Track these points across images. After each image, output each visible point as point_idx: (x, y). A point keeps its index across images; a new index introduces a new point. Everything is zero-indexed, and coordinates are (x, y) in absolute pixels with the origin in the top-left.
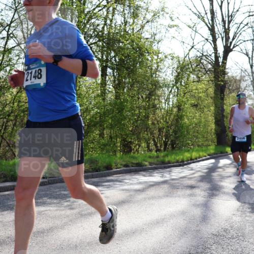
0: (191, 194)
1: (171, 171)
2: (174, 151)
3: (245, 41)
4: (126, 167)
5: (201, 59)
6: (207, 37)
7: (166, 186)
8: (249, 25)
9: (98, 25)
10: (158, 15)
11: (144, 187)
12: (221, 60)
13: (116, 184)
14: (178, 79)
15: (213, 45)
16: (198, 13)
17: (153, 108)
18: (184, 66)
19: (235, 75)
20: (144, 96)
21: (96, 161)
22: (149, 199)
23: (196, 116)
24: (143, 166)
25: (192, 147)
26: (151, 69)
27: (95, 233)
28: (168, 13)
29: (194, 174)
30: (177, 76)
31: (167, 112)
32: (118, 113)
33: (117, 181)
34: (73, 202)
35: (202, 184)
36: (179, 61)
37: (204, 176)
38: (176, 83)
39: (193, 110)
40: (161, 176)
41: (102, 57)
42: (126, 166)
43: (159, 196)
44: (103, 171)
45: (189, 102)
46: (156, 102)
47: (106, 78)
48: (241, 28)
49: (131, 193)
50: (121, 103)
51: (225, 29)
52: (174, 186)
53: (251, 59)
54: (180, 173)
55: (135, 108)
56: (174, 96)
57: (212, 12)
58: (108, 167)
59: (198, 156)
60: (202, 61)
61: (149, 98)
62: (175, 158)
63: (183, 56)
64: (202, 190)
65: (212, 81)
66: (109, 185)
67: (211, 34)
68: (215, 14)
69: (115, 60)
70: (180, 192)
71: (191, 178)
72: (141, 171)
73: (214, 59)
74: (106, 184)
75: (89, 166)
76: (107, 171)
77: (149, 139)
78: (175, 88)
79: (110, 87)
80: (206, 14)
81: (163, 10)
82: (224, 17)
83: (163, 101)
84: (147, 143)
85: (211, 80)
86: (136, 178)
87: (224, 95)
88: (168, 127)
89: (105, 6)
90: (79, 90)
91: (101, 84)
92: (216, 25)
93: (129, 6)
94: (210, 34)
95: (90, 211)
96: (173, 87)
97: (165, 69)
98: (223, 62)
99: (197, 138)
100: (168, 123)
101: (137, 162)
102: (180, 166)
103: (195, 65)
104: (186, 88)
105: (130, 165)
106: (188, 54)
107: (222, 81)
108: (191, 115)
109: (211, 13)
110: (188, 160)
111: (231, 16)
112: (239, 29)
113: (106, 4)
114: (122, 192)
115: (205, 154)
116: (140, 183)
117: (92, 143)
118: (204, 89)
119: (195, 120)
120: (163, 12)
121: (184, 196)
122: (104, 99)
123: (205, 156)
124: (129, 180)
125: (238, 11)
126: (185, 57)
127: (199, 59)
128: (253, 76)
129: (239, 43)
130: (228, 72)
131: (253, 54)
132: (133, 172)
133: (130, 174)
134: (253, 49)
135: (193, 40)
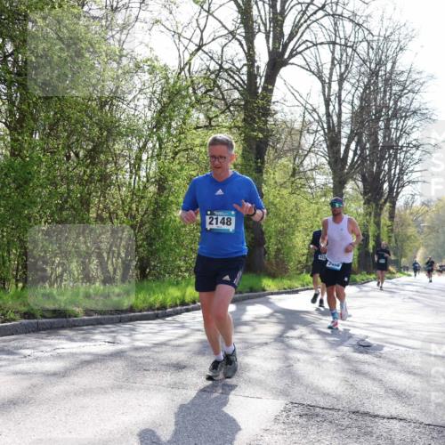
3: (315, 45)
4: (29, 319)
5: (217, 76)
6: (231, 28)
12: (261, 82)
14: (162, 117)
15: (245, 49)
19: (289, 118)
20: (82, 153)
31: (133, 194)
36: (167, 79)
42: (28, 314)
46: (110, 168)
50: (25, 165)
56: (152, 157)
60: (220, 82)
63: (176, 68)
65: (238, 128)
73: (245, 77)
78: (155, 138)
83: (126, 166)
86: (50, 346)
92: (257, 4)
98: (265, 88)
100: (134, 218)
103: (203, 90)
105: (38, 314)
106: (189, 63)
126: (182, 69)
127: (213, 76)
128: (328, 123)
129: (303, 47)
130: (276, 113)
131: (331, 74)
132: (44, 330)
133: (36, 335)
134: (333, 63)
135: (202, 31)
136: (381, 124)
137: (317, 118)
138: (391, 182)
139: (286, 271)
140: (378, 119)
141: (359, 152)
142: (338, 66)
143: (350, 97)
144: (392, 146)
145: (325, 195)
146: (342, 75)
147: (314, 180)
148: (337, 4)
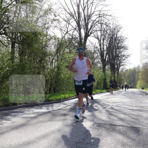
0: (64, 119)
1: (53, 106)
2: (55, 94)
3: (97, 31)
4: (26, 104)
5: (72, 40)
6: (75, 27)
7: (49, 115)
8: (99, 22)
10: (47, 13)
11: (36, 115)
12: (83, 41)
13: (19, 114)
14: (58, 51)
15: (79, 32)
16: (70, 13)
17: (43, 68)
18: (62, 44)
19: (90, 50)
20: (38, 61)
21: (7, 100)
22: (39, 122)
23: (68, 73)
25: (66, 91)
26: (42, 45)
27: (5, 145)
28: (53, 12)
29: (66, 107)
30: (57, 49)
31: (51, 71)
32: (21, 70)
33: (20, 112)
35: (71, 113)
36: (59, 41)
37: (72, 108)
38: (57, 53)
39: (66, 70)
40: (46, 108)
41: (12, 36)
43: (45, 121)
44: (11, 106)
45: (64, 65)
46: (45, 64)
47: (14, 49)
49: (28, 119)
50: (23, 64)
51: (86, 23)
52: (54, 115)
53: (100, 41)
54: (58, 106)
55: (32, 68)
56: (56, 61)
59: (69, 96)
60: (72, 41)
61: (40, 62)
62: (55, 98)
63: (61, 38)
64: (70, 117)
66: (15, 115)
67: (78, 26)
68: (81, 14)
69: (20, 38)
70: (58, 118)
71: (64, 109)
72: (35, 106)
73: (79, 40)
74: (13, 114)
75: (2, 103)
76: (14, 106)
78: (56, 56)
79: (17, 55)
80: (75, 14)
81: (50, 9)
82: (86, 17)
83: (49, 64)
86: (32, 110)
88: (51, 79)
91: (11, 52)
92: (81, 21)
96: (55, 56)
97: (51, 45)
98: (84, 42)
99: (69, 86)
100: (52, 77)
102: (58, 102)
103: (68, 43)
104: (63, 57)
106: (64, 37)
108: (65, 72)
109: (78, 14)
110: (63, 99)
111: (89, 16)
112: (94, 24)
113: (15, 4)
114: (23, 119)
115: (73, 95)
116: (34, 113)
117: (5, 89)
118: (73, 57)
119: (67, 75)
120: (50, 11)
121: (60, 120)
122: (12, 62)
123: (73, 97)
124: (27, 111)
125: (93, 13)
126: (63, 38)
127: (71, 40)
128: (101, 51)
129: (93, 31)
130: (87, 48)
131: (101, 38)
132: (30, 106)
133: (28, 108)
134: (101, 35)
135: (67, 29)
136: (114, 51)
137: (98, 49)
138: (117, 65)
140: (113, 49)
141: (109, 58)
142: (102, 36)
143: (106, 44)
144: (117, 56)
145: (101, 69)
146: (103, 38)
147: (98, 65)
148: (101, 20)
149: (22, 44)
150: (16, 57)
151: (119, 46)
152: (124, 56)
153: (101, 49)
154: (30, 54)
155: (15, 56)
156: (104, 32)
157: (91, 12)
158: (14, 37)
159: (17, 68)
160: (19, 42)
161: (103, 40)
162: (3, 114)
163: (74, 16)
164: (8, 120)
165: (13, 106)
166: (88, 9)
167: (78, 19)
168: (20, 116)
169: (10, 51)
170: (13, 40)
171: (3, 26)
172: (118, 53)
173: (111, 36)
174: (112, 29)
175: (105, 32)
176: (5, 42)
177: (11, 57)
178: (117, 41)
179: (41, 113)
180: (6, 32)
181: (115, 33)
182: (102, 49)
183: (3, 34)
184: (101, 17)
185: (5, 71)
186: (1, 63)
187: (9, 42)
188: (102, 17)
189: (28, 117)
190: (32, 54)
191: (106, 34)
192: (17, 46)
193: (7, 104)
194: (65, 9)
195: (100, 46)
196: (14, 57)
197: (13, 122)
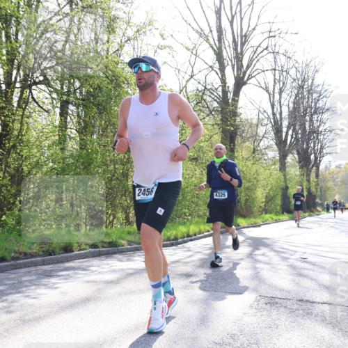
0: (186, 286)
3: (263, 71)
4: (94, 248)
5: (203, 93)
6: (211, 64)
8: (269, 49)
9: (56, 42)
10: (144, 30)
11: (120, 276)
12: (230, 96)
13: (78, 274)
15: (220, 76)
16: (199, 30)
19: (249, 117)
22: (126, 294)
23: (196, 174)
24: (119, 246)
25: (190, 218)
28: (158, 29)
29: (191, 256)
32: (84, 169)
33: (79, 268)
34: (12, 302)
37: (206, 259)
39: (192, 166)
41: (62, 88)
42: (94, 246)
43: (141, 290)
44: (60, 254)
47: (66, 118)
48: (258, 52)
49: (100, 286)
50: (88, 155)
51: (237, 53)
53: (272, 96)
54: (172, 255)
55: (109, 162)
57: (220, 30)
58: (67, 249)
59: (197, 230)
60: (205, 97)
62: (165, 235)
65: (218, 125)
66: (68, 275)
67: (217, 60)
68: (224, 32)
69: (81, 93)
71: (187, 262)
72: (115, 253)
73: (220, 94)
74: (64, 273)
75: (38, 248)
76: (66, 255)
77: (128, 207)
79: (72, 132)
80: (211, 31)
81: (150, 23)
82: (236, 37)
84: (126, 212)
85: (216, 124)
86: (108, 264)
87: (234, 146)
89: (67, 14)
90: (25, 135)
91: (59, 126)
92: (225, 48)
93: (103, 17)
94: (215, 59)
95: (37, 315)
98: (233, 100)
99: (197, 205)
101: (111, 240)
102: (172, 245)
103: (195, 102)
105: (100, 245)
106: (185, 87)
107: (232, 125)
109: (218, 32)
110: (184, 237)
111: (245, 36)
112: (256, 55)
113: (69, 11)
114: (87, 284)
115: (207, 228)
116: (114, 271)
118: (207, 136)
119: (193, 179)
120: (150, 27)
122: (62, 149)
123: (209, 231)
124: (98, 266)
125: (254, 29)
126: (181, 91)
127: (201, 94)
128: (274, 119)
129: (256, 73)
131: (274, 89)
132: (104, 255)
133: (99, 258)
134: (275, 81)
135: (193, 67)
136: (308, 118)
137: (267, 116)
138: (315, 154)
139: (252, 213)
140: (305, 115)
141: (294, 136)
142: (278, 84)
143: (287, 102)
144: (315, 131)
145: (274, 164)
146: (281, 89)
147: (267, 154)
148: (275, 46)
149: (85, 106)
150: (70, 138)
151: (319, 108)
152: (331, 131)
153: (274, 114)
154: (104, 130)
155: (69, 136)
156: (282, 74)
157: (249, 26)
158: (66, 90)
159: (73, 163)
160: (77, 102)
161: (281, 92)
162: (39, 274)
163: (207, 36)
164: (51, 288)
165: (62, 253)
166: (242, 19)
167: (217, 43)
168: (80, 279)
169: (57, 123)
170: (65, 98)
171: (40, 65)
172: (316, 124)
173: (300, 82)
174: (300, 65)
175: (284, 73)
176: (44, 103)
177: (60, 138)
178: (315, 96)
179: (131, 271)
180: (47, 79)
181: (308, 76)
182: (278, 116)
183: (40, 83)
184: (274, 36)
185: (45, 169)
186: (36, 153)
187: (55, 102)
188: (277, 37)
189: (98, 280)
190: (109, 130)
191: (287, 78)
192: (72, 111)
193: (51, 249)
194: (186, 21)
195: (273, 108)
196: (65, 136)
197: (63, 293)
